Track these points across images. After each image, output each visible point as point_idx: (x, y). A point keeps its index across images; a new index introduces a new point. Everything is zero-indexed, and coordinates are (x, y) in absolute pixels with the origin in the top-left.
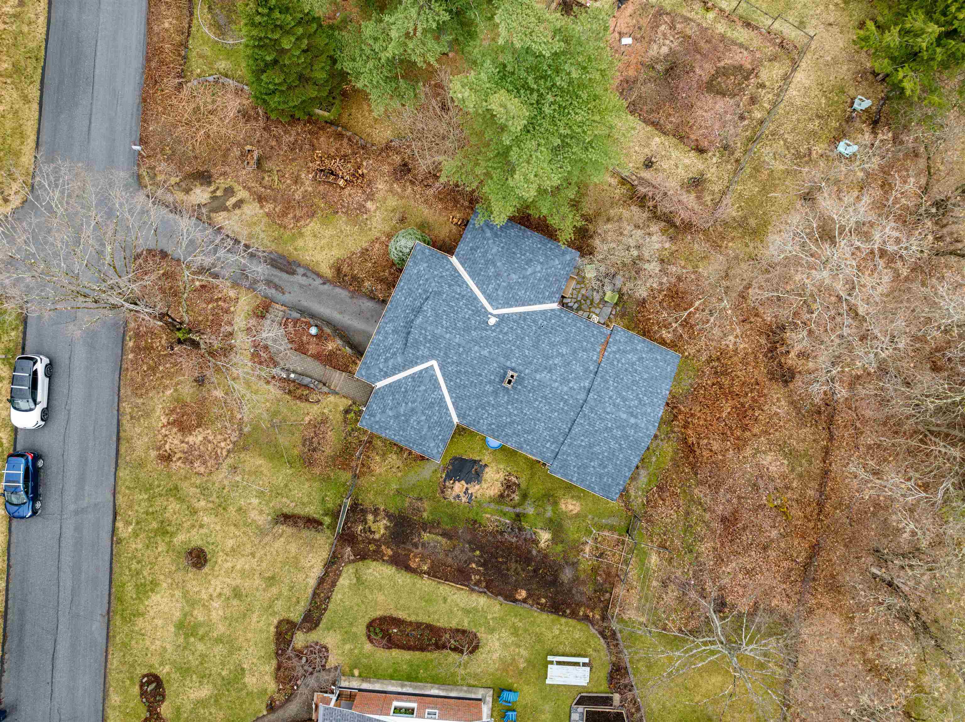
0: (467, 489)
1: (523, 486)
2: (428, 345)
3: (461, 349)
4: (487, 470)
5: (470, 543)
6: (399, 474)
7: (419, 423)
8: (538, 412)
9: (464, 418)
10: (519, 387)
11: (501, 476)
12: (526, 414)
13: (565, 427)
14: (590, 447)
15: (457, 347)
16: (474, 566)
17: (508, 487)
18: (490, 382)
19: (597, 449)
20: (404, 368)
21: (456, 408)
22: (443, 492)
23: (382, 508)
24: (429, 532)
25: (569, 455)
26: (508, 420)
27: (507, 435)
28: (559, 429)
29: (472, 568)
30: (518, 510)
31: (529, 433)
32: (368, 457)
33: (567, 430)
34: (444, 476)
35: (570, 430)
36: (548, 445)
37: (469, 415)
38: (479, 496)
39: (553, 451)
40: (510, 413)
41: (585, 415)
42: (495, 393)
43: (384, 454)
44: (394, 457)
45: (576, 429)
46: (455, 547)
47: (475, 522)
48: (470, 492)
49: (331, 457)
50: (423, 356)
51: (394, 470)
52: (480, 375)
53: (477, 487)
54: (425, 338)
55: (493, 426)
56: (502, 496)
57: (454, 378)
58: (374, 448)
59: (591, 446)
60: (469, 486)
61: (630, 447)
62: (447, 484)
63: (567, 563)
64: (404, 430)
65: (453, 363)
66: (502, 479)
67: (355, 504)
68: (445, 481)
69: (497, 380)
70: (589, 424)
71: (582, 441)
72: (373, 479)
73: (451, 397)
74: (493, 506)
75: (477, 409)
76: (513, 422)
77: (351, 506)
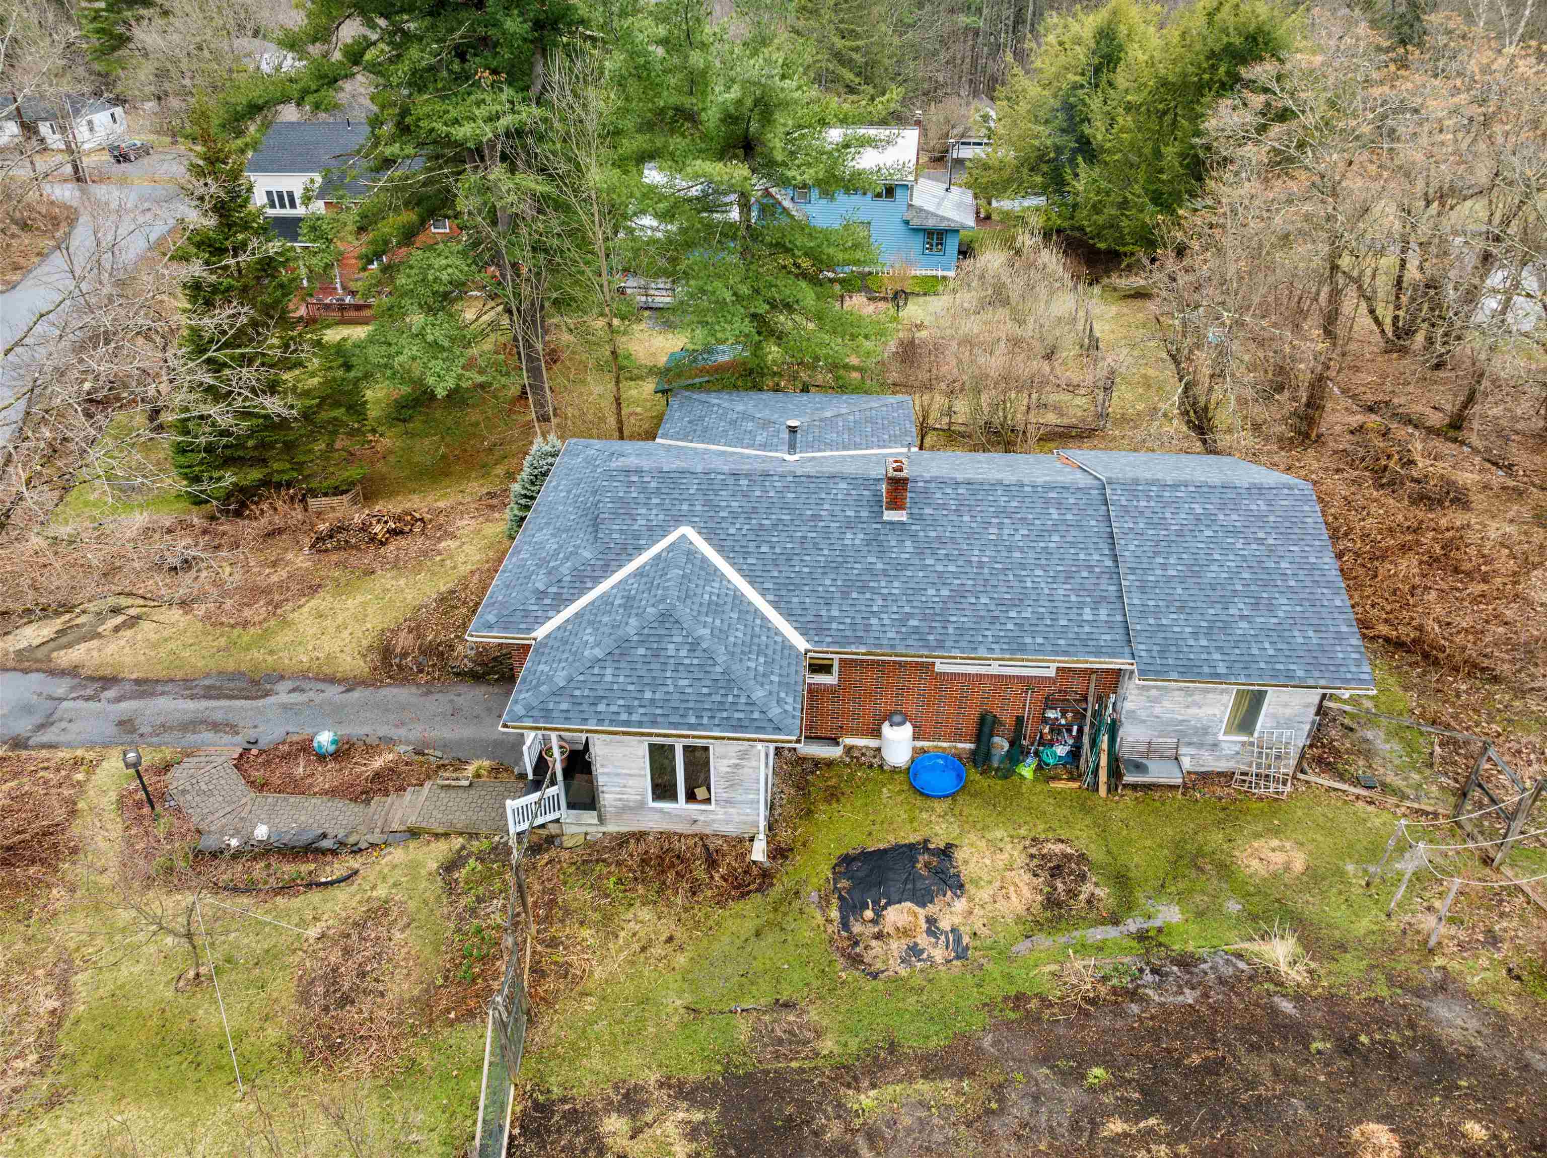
0: (931, 921)
1: (1096, 854)
2: (655, 501)
3: (744, 482)
4: (960, 855)
5: (1045, 1059)
6: (681, 960)
7: (694, 646)
8: (1009, 549)
9: (819, 631)
10: (928, 511)
11: (1014, 853)
12: (981, 565)
13: (1100, 559)
14: (1197, 575)
15: (731, 481)
16: (1116, 1126)
17: (1056, 871)
18: (849, 525)
19: (1213, 573)
20: (607, 569)
21: (789, 614)
22: (856, 960)
23: (653, 1077)
24: (874, 1086)
25: (1157, 613)
26: (945, 592)
27: (961, 631)
28: (1090, 568)
29: (1117, 1139)
30: (1132, 925)
31: (1018, 603)
32: (553, 943)
33: (1109, 563)
34: (835, 914)
35: (1115, 560)
36: (1087, 614)
37: (832, 618)
38: (984, 932)
39: (1110, 625)
40: (940, 575)
41: (1125, 510)
42: (875, 542)
43: (607, 918)
44: (645, 914)
45: (1128, 549)
46: (998, 1090)
47: (1019, 999)
48: (945, 924)
49: (414, 1001)
50: (650, 529)
51: (657, 951)
52: (816, 517)
53: (960, 905)
54: (644, 489)
55: (913, 623)
56: (1052, 902)
57: (752, 547)
58: (567, 912)
59: (1194, 571)
60: (931, 909)
61: (1286, 537)
62: (857, 928)
63: (1419, 993)
64: (654, 685)
65: (735, 516)
66: (1021, 859)
67: (537, 1106)
68: (845, 925)
69: (864, 514)
70: (1150, 524)
71: (1164, 567)
72: (589, 1005)
73: (763, 593)
74: (1043, 941)
75: (845, 595)
76: (959, 594)
77: (523, 1122)
